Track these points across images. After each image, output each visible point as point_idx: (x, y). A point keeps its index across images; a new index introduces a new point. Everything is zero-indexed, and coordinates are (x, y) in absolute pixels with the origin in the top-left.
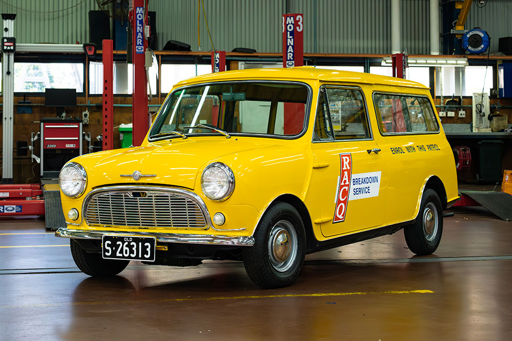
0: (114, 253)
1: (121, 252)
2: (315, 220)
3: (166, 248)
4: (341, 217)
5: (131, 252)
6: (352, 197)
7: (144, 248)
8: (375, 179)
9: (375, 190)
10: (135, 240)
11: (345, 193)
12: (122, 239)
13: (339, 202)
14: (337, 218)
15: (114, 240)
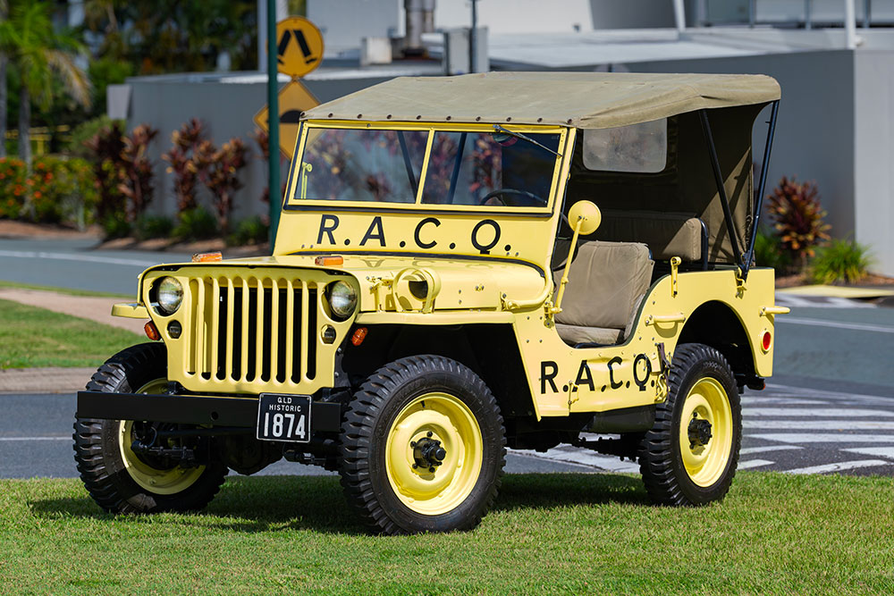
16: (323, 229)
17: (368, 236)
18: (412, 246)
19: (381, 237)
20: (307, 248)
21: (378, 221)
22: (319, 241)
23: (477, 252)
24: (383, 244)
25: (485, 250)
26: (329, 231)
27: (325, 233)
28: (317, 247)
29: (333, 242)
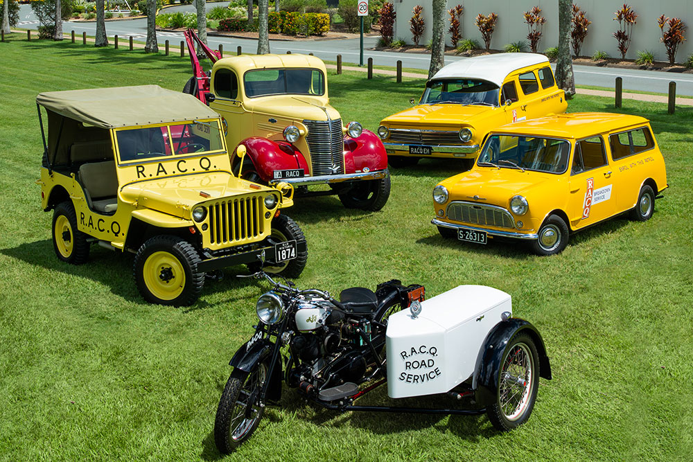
0: (464, 238)
1: (468, 237)
2: (571, 220)
3: (492, 237)
4: (586, 215)
5: (474, 238)
6: (593, 203)
7: (481, 237)
8: (607, 190)
9: (608, 196)
10: (476, 232)
11: (589, 202)
12: (469, 231)
13: (586, 207)
14: (584, 216)
15: (464, 231)
16: (138, 172)
17: (159, 171)
18: (178, 172)
19: (164, 171)
20: (135, 181)
21: (160, 165)
22: (139, 177)
23: (204, 170)
24: (166, 173)
25: (207, 169)
26: (141, 172)
27: (140, 173)
28: (139, 179)
29: (145, 176)
